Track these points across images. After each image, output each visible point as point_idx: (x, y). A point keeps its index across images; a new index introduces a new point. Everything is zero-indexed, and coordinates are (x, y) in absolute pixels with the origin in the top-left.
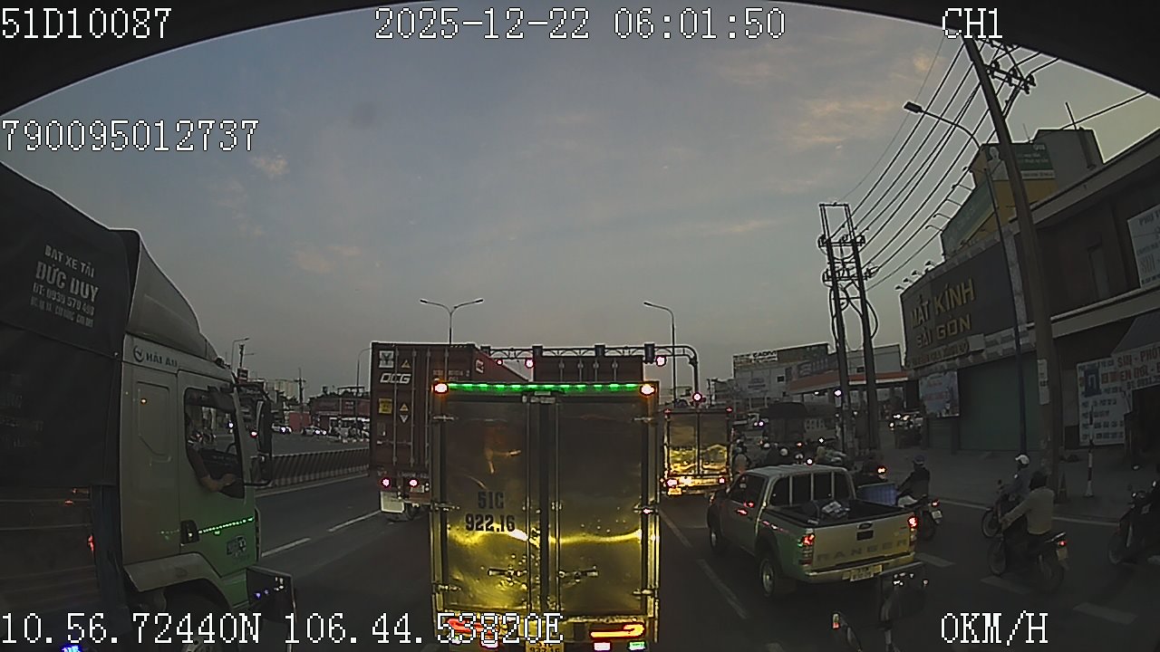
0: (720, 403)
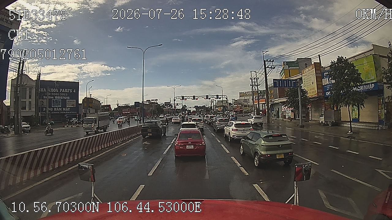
0: (235, 106)
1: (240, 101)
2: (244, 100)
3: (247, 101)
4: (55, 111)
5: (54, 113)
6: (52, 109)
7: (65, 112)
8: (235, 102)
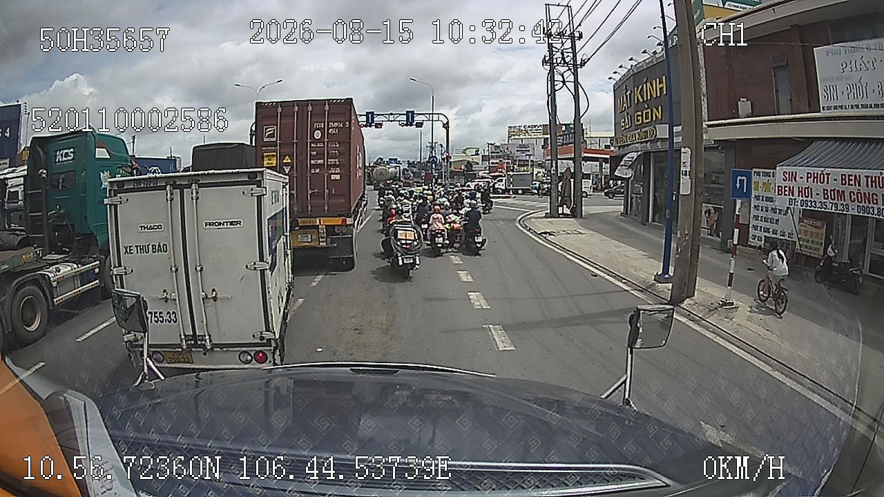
1: (508, 149)
2: (520, 145)
3: (529, 151)
8: (493, 150)
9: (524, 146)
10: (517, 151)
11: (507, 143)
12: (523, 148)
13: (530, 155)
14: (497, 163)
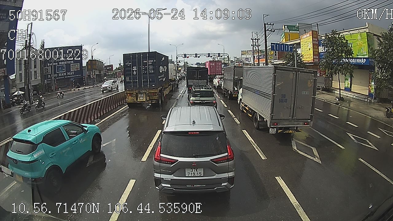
0: (237, 64)
1: (241, 59)
2: (246, 58)
3: (249, 60)
4: (60, 77)
5: (59, 78)
6: (56, 75)
7: (69, 77)
8: (236, 60)
9: (247, 58)
10: (245, 60)
11: (241, 57)
12: (247, 59)
13: (249, 61)
14: (238, 64)
